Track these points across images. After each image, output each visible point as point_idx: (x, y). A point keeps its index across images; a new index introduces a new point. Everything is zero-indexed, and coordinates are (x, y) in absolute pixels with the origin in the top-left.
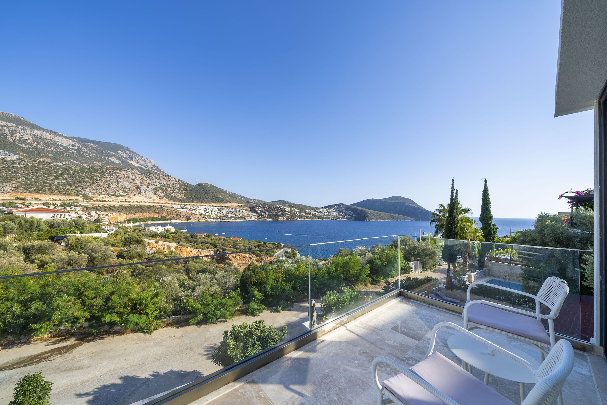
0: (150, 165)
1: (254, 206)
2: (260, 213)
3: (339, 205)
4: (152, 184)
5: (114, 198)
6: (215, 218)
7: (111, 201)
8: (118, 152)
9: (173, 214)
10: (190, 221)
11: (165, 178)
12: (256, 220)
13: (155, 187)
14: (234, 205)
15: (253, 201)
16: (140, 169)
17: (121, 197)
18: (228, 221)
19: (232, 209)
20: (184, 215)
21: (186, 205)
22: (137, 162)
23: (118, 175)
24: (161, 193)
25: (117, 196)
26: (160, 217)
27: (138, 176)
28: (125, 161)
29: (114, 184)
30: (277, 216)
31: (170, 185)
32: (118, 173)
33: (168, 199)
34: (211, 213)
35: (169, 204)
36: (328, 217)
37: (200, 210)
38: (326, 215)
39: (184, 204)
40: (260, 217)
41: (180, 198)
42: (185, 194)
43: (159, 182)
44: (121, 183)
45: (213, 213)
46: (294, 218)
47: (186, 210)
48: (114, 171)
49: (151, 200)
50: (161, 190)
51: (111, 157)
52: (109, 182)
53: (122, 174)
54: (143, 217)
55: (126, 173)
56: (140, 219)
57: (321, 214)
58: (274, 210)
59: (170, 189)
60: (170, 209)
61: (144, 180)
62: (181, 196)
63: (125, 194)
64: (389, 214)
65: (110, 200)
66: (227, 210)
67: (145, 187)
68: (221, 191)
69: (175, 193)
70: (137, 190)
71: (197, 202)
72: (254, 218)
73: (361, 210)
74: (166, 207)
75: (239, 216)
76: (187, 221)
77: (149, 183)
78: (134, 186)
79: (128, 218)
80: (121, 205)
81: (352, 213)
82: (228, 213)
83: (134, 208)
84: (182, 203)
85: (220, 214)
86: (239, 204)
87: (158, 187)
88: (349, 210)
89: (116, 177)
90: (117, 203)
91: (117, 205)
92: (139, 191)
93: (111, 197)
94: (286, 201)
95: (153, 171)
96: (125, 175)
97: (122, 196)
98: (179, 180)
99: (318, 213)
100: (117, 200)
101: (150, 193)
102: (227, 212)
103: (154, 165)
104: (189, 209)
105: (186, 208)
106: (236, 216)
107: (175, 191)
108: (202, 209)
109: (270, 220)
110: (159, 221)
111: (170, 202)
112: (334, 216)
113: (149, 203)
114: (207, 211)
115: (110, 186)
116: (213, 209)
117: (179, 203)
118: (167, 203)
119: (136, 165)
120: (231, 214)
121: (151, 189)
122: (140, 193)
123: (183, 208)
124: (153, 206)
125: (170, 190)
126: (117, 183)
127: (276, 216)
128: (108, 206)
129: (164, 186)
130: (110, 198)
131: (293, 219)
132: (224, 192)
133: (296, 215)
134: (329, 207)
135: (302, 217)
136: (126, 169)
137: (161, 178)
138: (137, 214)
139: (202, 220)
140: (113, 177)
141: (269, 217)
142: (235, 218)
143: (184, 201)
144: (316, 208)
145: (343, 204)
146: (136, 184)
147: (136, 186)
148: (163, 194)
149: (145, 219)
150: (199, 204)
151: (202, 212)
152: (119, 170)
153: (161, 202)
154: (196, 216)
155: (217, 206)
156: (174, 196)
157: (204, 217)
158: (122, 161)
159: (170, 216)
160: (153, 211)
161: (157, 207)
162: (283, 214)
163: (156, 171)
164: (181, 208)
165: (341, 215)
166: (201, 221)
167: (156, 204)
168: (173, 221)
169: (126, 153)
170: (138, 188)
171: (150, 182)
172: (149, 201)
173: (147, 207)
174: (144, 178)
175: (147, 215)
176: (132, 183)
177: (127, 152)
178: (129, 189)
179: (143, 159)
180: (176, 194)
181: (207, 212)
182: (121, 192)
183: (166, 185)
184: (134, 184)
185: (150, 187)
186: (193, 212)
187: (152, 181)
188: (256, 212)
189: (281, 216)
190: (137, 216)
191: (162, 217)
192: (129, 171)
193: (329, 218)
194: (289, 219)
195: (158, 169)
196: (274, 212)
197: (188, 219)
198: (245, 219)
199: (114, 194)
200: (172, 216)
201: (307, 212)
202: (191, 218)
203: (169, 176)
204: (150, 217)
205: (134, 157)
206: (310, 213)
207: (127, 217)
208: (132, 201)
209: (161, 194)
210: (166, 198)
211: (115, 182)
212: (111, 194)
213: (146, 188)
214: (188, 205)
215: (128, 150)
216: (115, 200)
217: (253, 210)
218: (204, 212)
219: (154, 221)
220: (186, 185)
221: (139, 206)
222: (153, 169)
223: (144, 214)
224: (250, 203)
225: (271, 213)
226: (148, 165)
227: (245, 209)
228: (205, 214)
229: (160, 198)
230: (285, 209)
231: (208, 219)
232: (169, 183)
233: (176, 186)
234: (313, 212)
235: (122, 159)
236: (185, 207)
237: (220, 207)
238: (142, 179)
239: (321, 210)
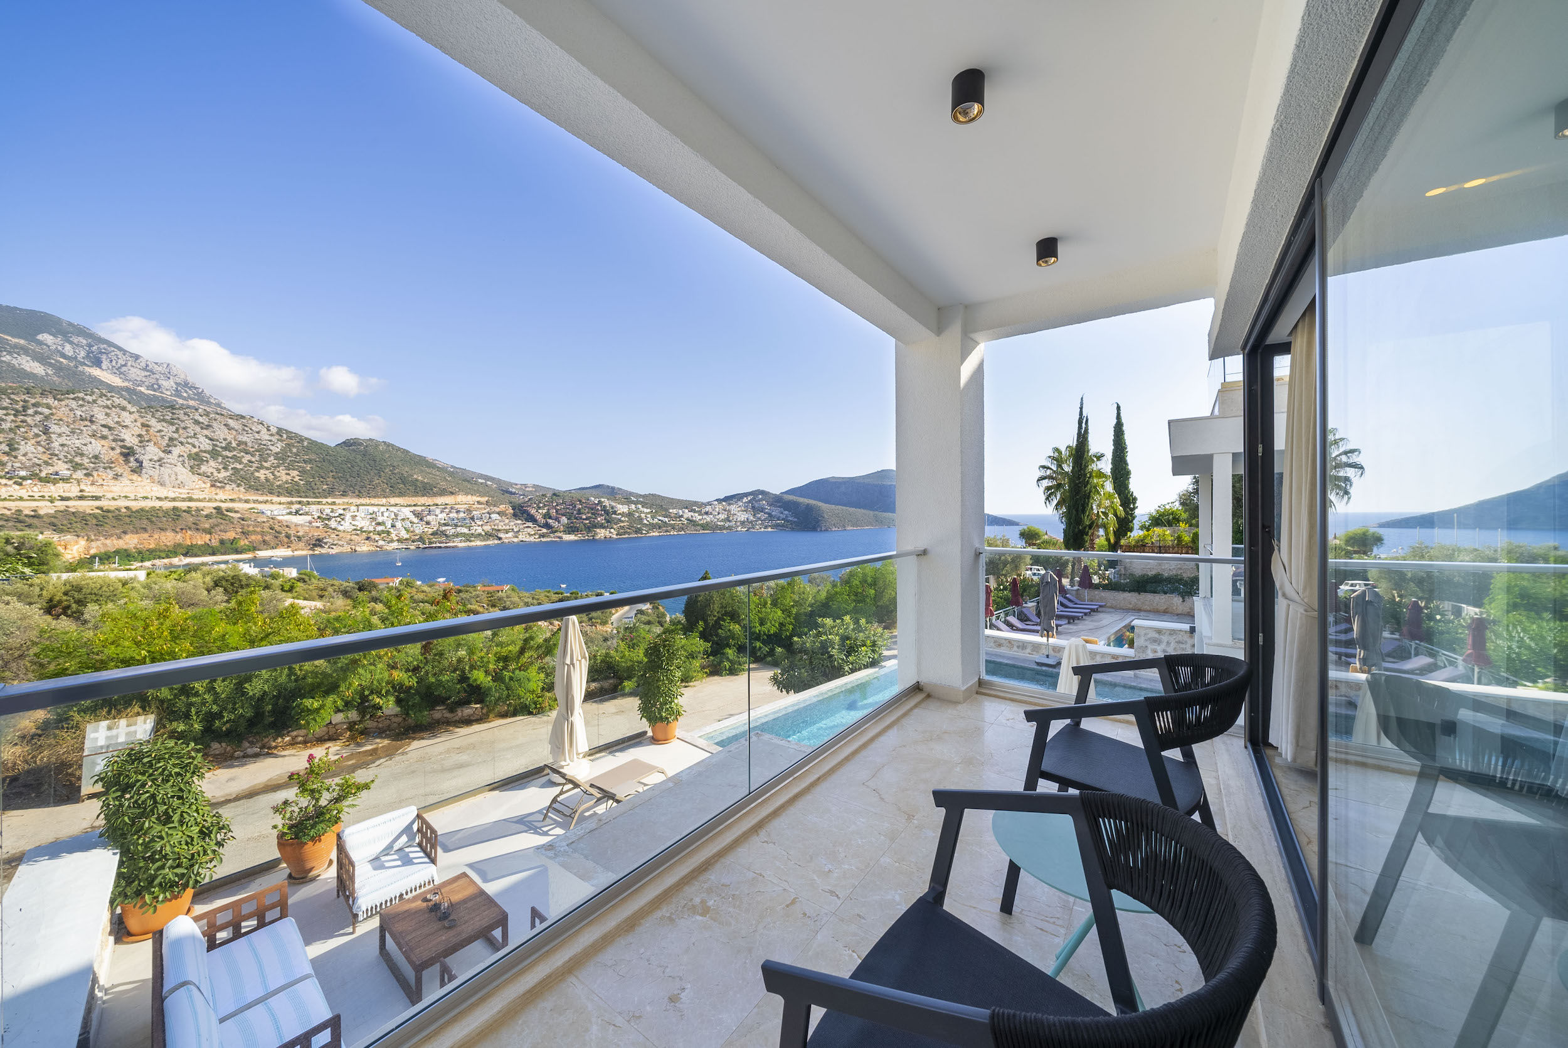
0: (168, 385)
1: (525, 503)
2: (543, 521)
3: (754, 493)
4: (182, 443)
5: (37, 489)
6: (406, 539)
7: (21, 499)
8: (40, 337)
9: (263, 533)
10: (323, 551)
11: (231, 422)
12: (532, 539)
13: (196, 450)
14: (464, 500)
15: (521, 489)
16: (131, 394)
17: (61, 485)
18: (447, 547)
19: (458, 512)
20: (300, 534)
21: (308, 503)
22: (119, 371)
23: (46, 411)
24: (219, 471)
25: (46, 480)
26: (215, 543)
27: (127, 418)
28: (68, 368)
29: (33, 441)
30: (591, 527)
31: (250, 444)
32: (49, 407)
33: (242, 489)
34: (393, 526)
35: (247, 501)
36: (727, 525)
37: (354, 517)
38: (722, 521)
39: (300, 503)
40: (544, 530)
41: (287, 482)
42: (303, 472)
43: (206, 437)
44: (63, 440)
45: (399, 524)
46: (638, 531)
47: (309, 518)
48: (33, 401)
49: (183, 493)
50: (215, 459)
51: (10, 353)
52: (12, 435)
53: (64, 409)
54: (152, 546)
55: (82, 406)
56: (140, 553)
57: (708, 518)
58: (582, 511)
59: (248, 457)
60: (253, 517)
61: (152, 430)
62: (289, 478)
63: (79, 474)
64: (871, 512)
65: (16, 495)
66: (443, 516)
67: (157, 450)
68: (421, 462)
69: (267, 469)
70: (127, 461)
71: (344, 494)
72: (528, 534)
73: (808, 504)
74: (236, 512)
75: (480, 530)
76: (311, 552)
77: (171, 439)
78: (113, 449)
79: (93, 552)
80: (62, 509)
81: (786, 512)
82: (445, 525)
83: (118, 518)
84: (294, 499)
85: (419, 528)
86: (479, 499)
87: (205, 452)
88: (780, 507)
89: (38, 418)
90: (49, 504)
91: (45, 508)
92: (133, 464)
93: (20, 484)
94: (613, 488)
95: (180, 401)
96: (79, 413)
97: (65, 480)
98: (280, 431)
99: (702, 515)
100: (47, 495)
101: (175, 469)
102: (443, 522)
103: (186, 384)
104: (316, 515)
105: (307, 514)
106: (473, 531)
107: (265, 464)
108: (363, 515)
109: (572, 537)
110: (214, 554)
111: (251, 498)
112: (743, 523)
113: (174, 500)
114: (380, 519)
115: (18, 449)
116: (396, 515)
117: (283, 499)
118: (240, 500)
119: (117, 381)
120: (456, 526)
121: (180, 456)
122: (138, 469)
123: (297, 513)
124: (188, 511)
125: (250, 461)
126: (44, 437)
127: (589, 527)
128: (8, 513)
129: (225, 449)
130: (17, 487)
131: (636, 532)
132: (431, 465)
133: (645, 522)
134: (728, 499)
135: (660, 528)
136: (81, 395)
137: (215, 424)
138: (127, 537)
139: (365, 548)
140: (29, 419)
141: (570, 529)
142: (468, 537)
143: (298, 491)
144: (696, 503)
145: (762, 492)
146: (123, 441)
147: (122, 447)
148: (223, 474)
149: (161, 551)
150: (351, 501)
151: (364, 523)
152: (50, 396)
153: (217, 497)
154: (341, 534)
155: (410, 506)
156: (263, 477)
157: (368, 538)
158: (59, 369)
159: (253, 537)
160: (190, 524)
161: (205, 513)
162: (608, 522)
163: (191, 403)
164: (290, 513)
165: (759, 519)
166: (358, 549)
167: (200, 505)
168: (263, 554)
169: (71, 343)
170: (128, 453)
171: (176, 436)
172: (172, 495)
173: (166, 513)
174: (153, 422)
175: (169, 538)
176: (104, 437)
177: (75, 340)
178: (96, 457)
179: (143, 365)
180: (273, 473)
181: (379, 524)
182: (63, 469)
183: (234, 445)
184: (114, 440)
185: (176, 451)
186: (333, 524)
187: (181, 431)
188: (532, 519)
189: (602, 526)
190: (131, 541)
191: (222, 542)
192: (94, 401)
193: (730, 528)
194: (625, 533)
195: (200, 396)
196: (584, 517)
197: (315, 545)
198: (500, 539)
199: (34, 476)
200: (259, 537)
201: (673, 515)
202: (326, 543)
203: (243, 417)
204: (179, 545)
205: (104, 357)
206: (682, 516)
207: (88, 549)
208: (109, 495)
209: (216, 474)
210: (234, 486)
211: (37, 435)
212: (23, 473)
213: (162, 455)
214: (314, 503)
215: (82, 332)
216: (36, 495)
217: (521, 512)
218: (368, 523)
219: (196, 556)
220: (305, 444)
221: (137, 511)
222: (180, 396)
223: (156, 536)
224: (511, 493)
225: (576, 518)
226: (160, 382)
227: (497, 510)
228: (371, 529)
229: (212, 486)
230: (612, 508)
231: (381, 543)
232: (244, 438)
233: (271, 447)
234: (687, 514)
235: (57, 361)
236: (306, 509)
237: (419, 509)
238: (143, 425)
239: (708, 508)
